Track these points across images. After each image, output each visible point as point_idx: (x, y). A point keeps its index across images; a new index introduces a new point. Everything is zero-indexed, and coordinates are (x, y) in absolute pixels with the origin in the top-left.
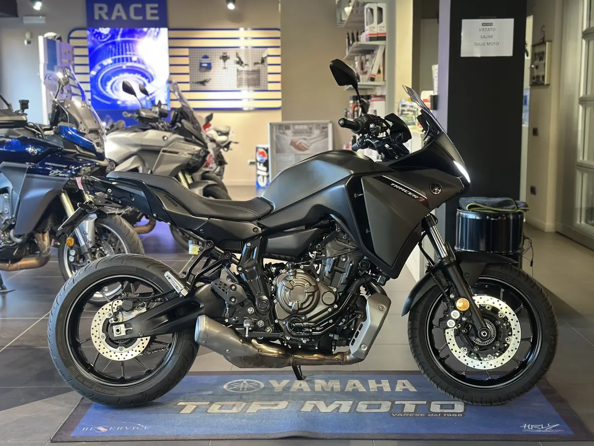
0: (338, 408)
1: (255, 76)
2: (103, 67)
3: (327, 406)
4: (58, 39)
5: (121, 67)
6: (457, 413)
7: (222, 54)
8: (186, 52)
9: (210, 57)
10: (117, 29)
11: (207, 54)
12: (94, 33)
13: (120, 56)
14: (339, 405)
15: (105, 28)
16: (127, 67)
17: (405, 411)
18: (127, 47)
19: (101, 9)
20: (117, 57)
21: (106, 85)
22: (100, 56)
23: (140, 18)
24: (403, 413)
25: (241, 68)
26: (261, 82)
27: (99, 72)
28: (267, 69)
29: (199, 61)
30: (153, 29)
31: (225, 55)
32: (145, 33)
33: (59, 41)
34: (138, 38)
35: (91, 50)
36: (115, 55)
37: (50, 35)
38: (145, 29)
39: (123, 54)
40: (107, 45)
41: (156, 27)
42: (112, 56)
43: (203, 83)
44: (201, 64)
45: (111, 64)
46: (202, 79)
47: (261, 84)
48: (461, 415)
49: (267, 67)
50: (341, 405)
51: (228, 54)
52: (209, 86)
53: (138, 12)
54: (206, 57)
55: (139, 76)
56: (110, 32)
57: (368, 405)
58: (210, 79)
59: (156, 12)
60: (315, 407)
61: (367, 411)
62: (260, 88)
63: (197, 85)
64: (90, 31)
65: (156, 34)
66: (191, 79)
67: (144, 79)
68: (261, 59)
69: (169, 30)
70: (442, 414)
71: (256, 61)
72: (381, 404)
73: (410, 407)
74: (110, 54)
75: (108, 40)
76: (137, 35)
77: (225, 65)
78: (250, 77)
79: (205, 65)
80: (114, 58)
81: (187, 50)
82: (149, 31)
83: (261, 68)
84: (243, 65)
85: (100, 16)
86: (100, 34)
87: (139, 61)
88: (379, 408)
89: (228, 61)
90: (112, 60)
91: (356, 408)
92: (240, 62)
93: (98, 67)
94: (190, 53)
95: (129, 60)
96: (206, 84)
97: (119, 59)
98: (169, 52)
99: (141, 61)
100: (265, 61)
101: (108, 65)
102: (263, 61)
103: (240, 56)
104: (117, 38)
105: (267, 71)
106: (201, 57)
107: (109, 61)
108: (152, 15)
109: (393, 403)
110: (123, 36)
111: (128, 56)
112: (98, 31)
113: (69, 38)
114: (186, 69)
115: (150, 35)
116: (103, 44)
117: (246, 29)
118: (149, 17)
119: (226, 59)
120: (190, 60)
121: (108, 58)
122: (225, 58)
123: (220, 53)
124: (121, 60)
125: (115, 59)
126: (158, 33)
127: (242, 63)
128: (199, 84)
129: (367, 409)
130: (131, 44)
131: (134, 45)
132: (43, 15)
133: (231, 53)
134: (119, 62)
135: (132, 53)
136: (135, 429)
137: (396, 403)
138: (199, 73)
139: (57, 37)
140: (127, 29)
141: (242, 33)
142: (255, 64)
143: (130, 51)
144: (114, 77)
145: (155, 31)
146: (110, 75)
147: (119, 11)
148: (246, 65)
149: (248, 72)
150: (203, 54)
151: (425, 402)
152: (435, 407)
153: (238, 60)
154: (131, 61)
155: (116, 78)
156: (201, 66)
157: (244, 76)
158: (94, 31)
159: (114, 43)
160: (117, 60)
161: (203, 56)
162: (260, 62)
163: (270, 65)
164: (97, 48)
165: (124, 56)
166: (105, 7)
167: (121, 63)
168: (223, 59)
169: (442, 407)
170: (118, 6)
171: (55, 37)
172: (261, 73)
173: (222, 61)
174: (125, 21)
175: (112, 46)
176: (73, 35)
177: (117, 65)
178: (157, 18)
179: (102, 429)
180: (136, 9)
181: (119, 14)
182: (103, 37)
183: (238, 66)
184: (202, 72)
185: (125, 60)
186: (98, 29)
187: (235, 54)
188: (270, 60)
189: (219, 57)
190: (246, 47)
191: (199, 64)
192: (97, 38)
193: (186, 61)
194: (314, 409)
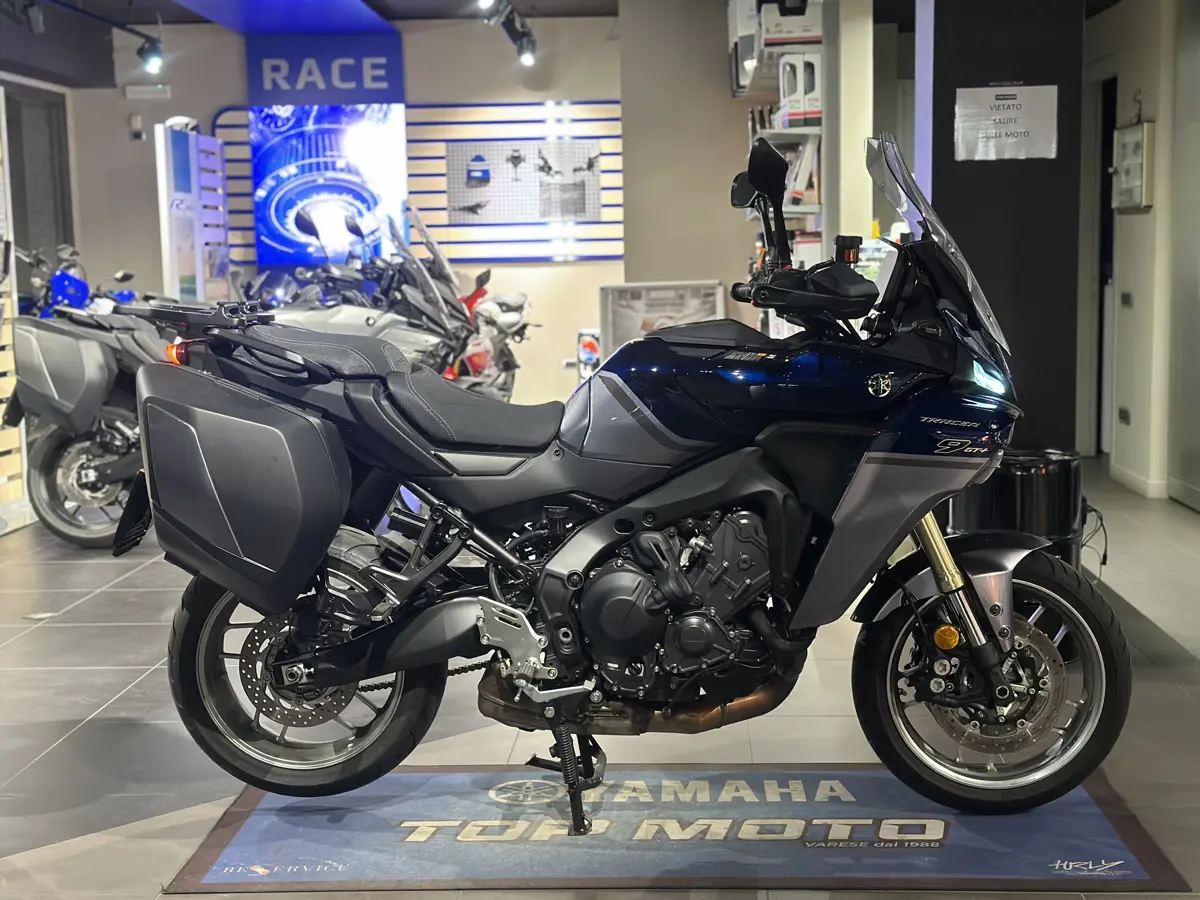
0: (705, 831)
1: (574, 195)
2: (280, 181)
3: (683, 830)
4: (193, 129)
5: (315, 181)
6: (930, 841)
7: (510, 153)
8: (440, 149)
9: (486, 158)
10: (307, 107)
11: (482, 154)
12: (263, 115)
13: (314, 160)
14: (706, 826)
15: (283, 105)
16: (326, 180)
17: (830, 838)
18: (327, 142)
19: (276, 69)
20: (307, 161)
21: (286, 217)
22: (274, 161)
23: (352, 85)
24: (826, 840)
25: (547, 179)
26: (587, 206)
27: (271, 192)
28: (598, 181)
29: (465, 167)
30: (376, 106)
31: (516, 154)
32: (362, 115)
33: (194, 133)
34: (348, 123)
35: (256, 149)
36: (303, 158)
37: (178, 121)
38: (361, 107)
39: (318, 156)
40: (288, 139)
41: (382, 103)
42: (297, 160)
43: (473, 209)
44: (469, 172)
45: (296, 175)
46: (471, 203)
47: (587, 210)
48: (938, 845)
49: (598, 176)
50: (710, 826)
51: (522, 153)
52: (483, 216)
53: (347, 73)
54: (479, 159)
55: (349, 198)
56: (293, 114)
57: (761, 825)
58: (487, 202)
59: (381, 72)
60: (661, 830)
61: (758, 837)
62: (585, 216)
63: (461, 213)
64: (254, 111)
65: (381, 115)
66: (449, 202)
67: (358, 204)
68: (587, 160)
69: (408, 106)
70: (901, 843)
71: (578, 165)
72: (785, 826)
73: (840, 830)
74: (295, 155)
75: (289, 130)
76: (344, 119)
77: (516, 172)
78: (567, 196)
79: (479, 174)
80: (300, 163)
81: (443, 144)
82: (369, 111)
83: (586, 178)
84: (552, 172)
85: (274, 83)
86: (273, 118)
87: (349, 169)
88: (782, 832)
89: (522, 164)
90: (297, 167)
91: (738, 832)
92: (546, 168)
93: (270, 182)
94: (448, 151)
95: (330, 165)
96: (479, 211)
97: (311, 165)
98: (408, 150)
99: (353, 169)
100: (596, 164)
101: (289, 178)
102: (591, 165)
103: (546, 156)
104: (306, 125)
105: (598, 185)
106: (470, 158)
107: (292, 169)
108: (375, 79)
109: (809, 823)
110: (318, 120)
111: (329, 160)
112: (271, 112)
113: (214, 126)
114: (441, 183)
115: (370, 118)
116: (279, 138)
117: (558, 103)
118: (368, 84)
119: (520, 163)
120: (448, 165)
121: (290, 163)
122: (516, 162)
123: (508, 149)
124: (314, 167)
125: (303, 166)
126: (386, 114)
127: (550, 168)
128: (466, 213)
129: (758, 833)
130: (333, 137)
131: (339, 137)
132: (163, 84)
133: (529, 151)
134: (311, 170)
135: (335, 153)
136: (322, 869)
137: (815, 822)
138: (467, 190)
139: (190, 126)
140: (326, 107)
141: (550, 110)
142: (575, 170)
143: (331, 150)
144: (301, 200)
145: (380, 110)
146: (294, 197)
147: (310, 73)
148: (557, 172)
149: (564, 188)
150: (474, 155)
151: (870, 822)
152: (889, 830)
153: (542, 163)
154: (334, 169)
155: (306, 202)
156: (469, 177)
157: (556, 195)
158: (262, 111)
159: (301, 135)
160: (307, 168)
161: (473, 157)
162: (585, 166)
163: (603, 172)
164: (268, 145)
165: (321, 160)
166: (284, 65)
167: (315, 173)
168: (513, 163)
169: (902, 829)
170: (310, 63)
171: (187, 125)
172: (587, 188)
173: (510, 165)
174: (322, 90)
175: (298, 142)
176: (222, 120)
177: (308, 177)
178: (384, 85)
179: (260, 870)
180: (343, 68)
181: (310, 79)
182: (280, 123)
183: (542, 174)
184: (472, 187)
185: (322, 166)
186: (270, 107)
187: (537, 152)
188: (605, 163)
189: (505, 157)
190: (560, 138)
191: (465, 172)
192: (269, 125)
193: (440, 166)
194: (658, 835)
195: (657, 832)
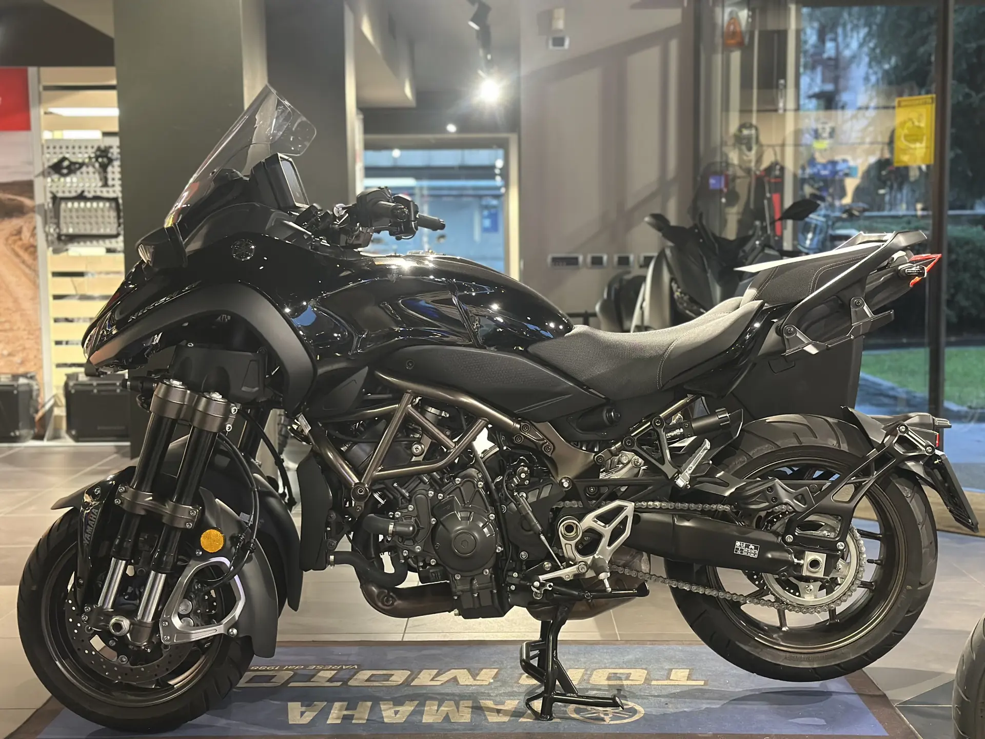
0: (437, 675)
3: (455, 677)
14: (436, 679)
50: (432, 680)
57: (388, 680)
60: (474, 676)
61: (392, 672)
88: (373, 675)
91: (409, 676)
129: (392, 675)
194: (477, 672)
195: (478, 674)
